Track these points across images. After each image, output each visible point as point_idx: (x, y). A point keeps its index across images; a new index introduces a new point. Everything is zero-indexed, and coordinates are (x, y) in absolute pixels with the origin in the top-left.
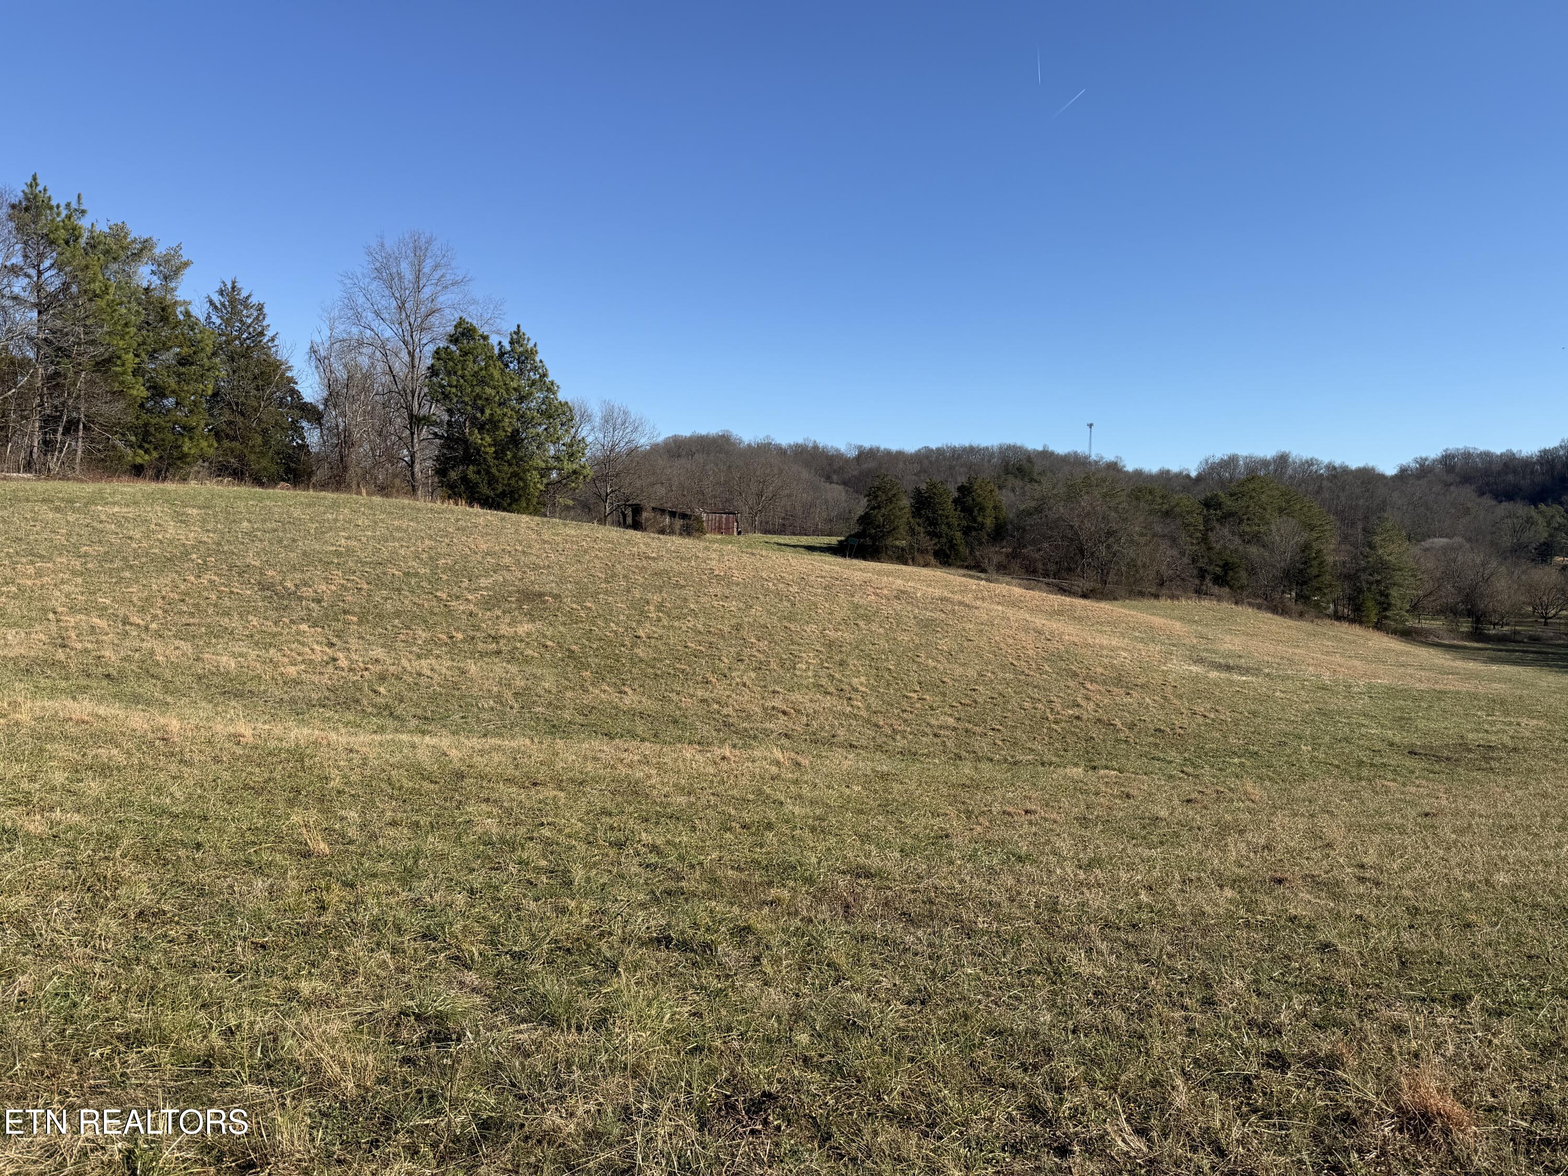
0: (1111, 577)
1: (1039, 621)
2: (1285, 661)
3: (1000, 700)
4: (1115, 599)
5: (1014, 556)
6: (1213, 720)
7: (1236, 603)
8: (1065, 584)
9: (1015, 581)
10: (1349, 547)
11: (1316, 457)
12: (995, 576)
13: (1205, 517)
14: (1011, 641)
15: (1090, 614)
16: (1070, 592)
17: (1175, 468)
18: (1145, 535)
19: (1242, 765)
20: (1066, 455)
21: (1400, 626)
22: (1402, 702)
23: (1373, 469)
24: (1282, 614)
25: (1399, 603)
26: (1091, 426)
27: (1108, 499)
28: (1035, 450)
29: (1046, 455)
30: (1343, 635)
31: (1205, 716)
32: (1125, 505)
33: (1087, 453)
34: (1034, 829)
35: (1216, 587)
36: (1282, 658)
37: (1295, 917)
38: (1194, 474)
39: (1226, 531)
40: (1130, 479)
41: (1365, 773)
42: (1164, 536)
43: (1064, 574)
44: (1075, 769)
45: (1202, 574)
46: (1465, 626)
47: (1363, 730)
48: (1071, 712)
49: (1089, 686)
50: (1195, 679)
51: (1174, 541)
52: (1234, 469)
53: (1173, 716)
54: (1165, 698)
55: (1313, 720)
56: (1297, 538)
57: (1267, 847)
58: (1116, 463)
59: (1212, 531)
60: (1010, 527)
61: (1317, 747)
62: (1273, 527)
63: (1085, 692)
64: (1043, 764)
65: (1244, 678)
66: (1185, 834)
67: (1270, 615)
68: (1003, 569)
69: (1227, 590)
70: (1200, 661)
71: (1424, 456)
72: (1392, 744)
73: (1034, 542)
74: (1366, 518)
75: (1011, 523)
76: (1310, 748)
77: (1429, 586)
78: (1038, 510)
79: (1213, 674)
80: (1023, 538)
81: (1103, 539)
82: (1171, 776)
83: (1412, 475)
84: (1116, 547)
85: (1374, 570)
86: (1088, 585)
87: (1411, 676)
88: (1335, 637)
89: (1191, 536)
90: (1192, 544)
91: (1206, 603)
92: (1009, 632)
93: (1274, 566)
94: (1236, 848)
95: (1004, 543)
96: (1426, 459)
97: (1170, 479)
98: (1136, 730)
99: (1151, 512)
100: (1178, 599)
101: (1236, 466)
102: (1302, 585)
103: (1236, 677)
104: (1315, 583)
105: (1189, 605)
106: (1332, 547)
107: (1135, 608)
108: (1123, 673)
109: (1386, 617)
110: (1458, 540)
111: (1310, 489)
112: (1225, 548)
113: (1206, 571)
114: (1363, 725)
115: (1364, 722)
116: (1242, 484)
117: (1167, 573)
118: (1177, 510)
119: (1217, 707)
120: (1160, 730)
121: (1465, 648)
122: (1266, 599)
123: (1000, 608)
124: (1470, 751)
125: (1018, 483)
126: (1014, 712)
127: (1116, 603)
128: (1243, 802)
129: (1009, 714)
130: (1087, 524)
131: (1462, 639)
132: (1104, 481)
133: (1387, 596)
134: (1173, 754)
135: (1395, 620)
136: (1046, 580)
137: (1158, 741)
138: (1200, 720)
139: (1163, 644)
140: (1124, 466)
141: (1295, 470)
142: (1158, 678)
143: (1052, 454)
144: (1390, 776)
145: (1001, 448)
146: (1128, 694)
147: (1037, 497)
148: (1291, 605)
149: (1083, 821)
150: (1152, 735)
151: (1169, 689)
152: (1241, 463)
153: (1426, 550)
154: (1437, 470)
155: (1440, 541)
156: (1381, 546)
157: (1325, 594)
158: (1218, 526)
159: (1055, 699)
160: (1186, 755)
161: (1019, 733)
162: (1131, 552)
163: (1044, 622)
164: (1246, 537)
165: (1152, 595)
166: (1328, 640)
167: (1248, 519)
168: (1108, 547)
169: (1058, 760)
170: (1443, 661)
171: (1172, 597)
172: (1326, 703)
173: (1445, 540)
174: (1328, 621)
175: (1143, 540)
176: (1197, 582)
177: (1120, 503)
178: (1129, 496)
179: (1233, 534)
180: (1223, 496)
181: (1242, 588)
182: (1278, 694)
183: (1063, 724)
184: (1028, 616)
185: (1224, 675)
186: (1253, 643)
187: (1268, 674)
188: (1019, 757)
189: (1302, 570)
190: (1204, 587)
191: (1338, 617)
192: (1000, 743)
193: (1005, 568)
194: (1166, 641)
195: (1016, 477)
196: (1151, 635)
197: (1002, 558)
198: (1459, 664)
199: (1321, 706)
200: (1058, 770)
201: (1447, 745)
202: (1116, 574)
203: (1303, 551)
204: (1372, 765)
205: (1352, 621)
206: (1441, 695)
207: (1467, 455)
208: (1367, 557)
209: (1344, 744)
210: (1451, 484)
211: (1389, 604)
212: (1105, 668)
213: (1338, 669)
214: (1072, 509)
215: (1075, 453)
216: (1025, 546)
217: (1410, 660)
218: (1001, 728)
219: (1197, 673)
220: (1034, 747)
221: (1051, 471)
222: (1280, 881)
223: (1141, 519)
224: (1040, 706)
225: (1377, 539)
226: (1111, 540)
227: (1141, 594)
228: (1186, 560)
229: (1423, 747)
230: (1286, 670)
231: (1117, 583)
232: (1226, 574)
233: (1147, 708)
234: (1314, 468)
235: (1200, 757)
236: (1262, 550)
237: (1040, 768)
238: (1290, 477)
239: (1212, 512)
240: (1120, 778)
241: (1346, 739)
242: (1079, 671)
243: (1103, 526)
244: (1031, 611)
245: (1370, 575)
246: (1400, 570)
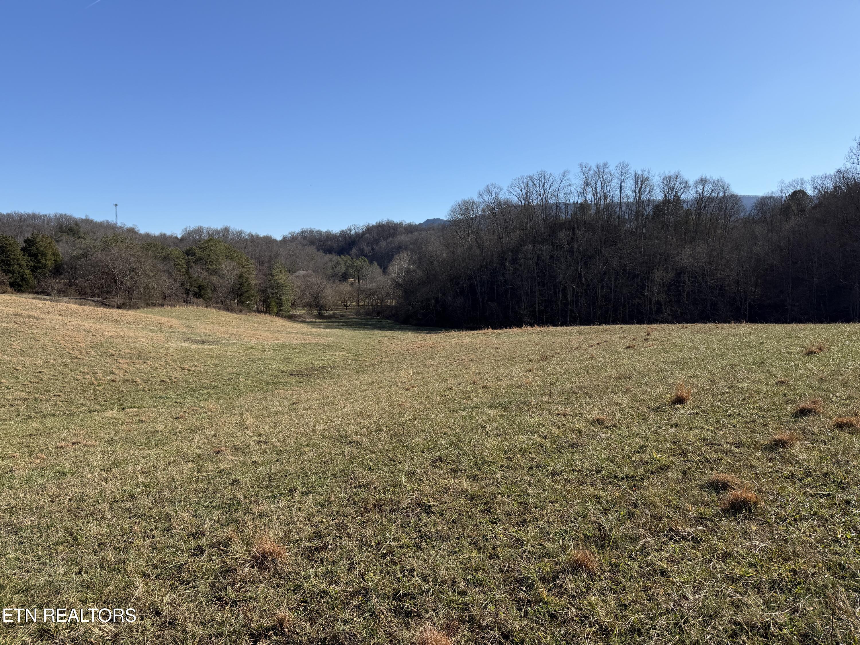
0: (135, 295)
1: (87, 324)
2: (233, 336)
3: (60, 376)
4: (138, 308)
5: (70, 284)
6: (193, 371)
7: (207, 307)
8: (106, 301)
9: (71, 301)
10: (262, 276)
11: (243, 229)
12: (57, 298)
13: (186, 260)
14: (67, 338)
15: (122, 318)
16: (109, 306)
17: (168, 233)
18: (154, 271)
19: (209, 393)
20: (101, 223)
21: (287, 314)
22: (288, 351)
23: (271, 237)
24: (231, 311)
25: (286, 303)
26: (116, 205)
27: (129, 250)
28: (80, 219)
29: (87, 221)
30: (262, 320)
31: (189, 370)
32: (139, 253)
33: (115, 221)
34: (77, 453)
35: (196, 299)
36: (232, 334)
37: (223, 470)
38: (179, 236)
39: (198, 268)
40: (143, 238)
41: (270, 388)
42: (164, 271)
43: (105, 295)
44: (111, 412)
45: (187, 292)
46: (315, 313)
47: (270, 367)
48: (108, 378)
49: (121, 361)
50: (184, 350)
51: (170, 274)
52: (201, 234)
53: (171, 372)
54: (166, 362)
55: (246, 365)
56: (236, 272)
57: (215, 436)
58: (133, 229)
59: (191, 268)
60: (65, 266)
61: (247, 378)
62: (223, 266)
63: (118, 364)
64: (90, 412)
65: (211, 347)
66: (171, 436)
67: (225, 312)
68: (62, 293)
69: (202, 300)
70: (187, 340)
71: (293, 231)
72: (282, 372)
73: (83, 276)
74: (269, 261)
75: (66, 264)
76: (244, 379)
77: (299, 294)
78: (84, 255)
79: (195, 347)
80: (75, 273)
81: (128, 273)
82: (169, 406)
83: (289, 240)
84: (136, 278)
85: (274, 287)
86: (119, 301)
87: (293, 338)
88: (258, 321)
89: (179, 271)
90: (181, 275)
91: (190, 308)
92: (65, 332)
93: (225, 287)
94: (198, 438)
95: (62, 276)
96: (294, 233)
97: (166, 239)
98: (149, 382)
99: (156, 258)
100: (175, 306)
101: (202, 233)
102: (240, 296)
103: (207, 347)
104: (246, 295)
105: (181, 309)
106: (254, 276)
107: (150, 313)
108: (142, 351)
109: (281, 310)
110: (310, 272)
111: (241, 246)
112: (199, 277)
113: (189, 290)
114: (270, 364)
115: (270, 362)
116: (206, 242)
117: (168, 292)
118: (170, 256)
119: (196, 364)
120: (163, 381)
121: (316, 322)
122: (222, 304)
123: (60, 318)
124: (316, 370)
125: (70, 238)
126: (69, 383)
127: (138, 310)
128: (206, 413)
129: (66, 385)
130: (117, 264)
131: (314, 318)
132: (126, 239)
133: (281, 300)
134: (171, 394)
135: (285, 311)
136: (93, 299)
137: (162, 387)
138: (186, 372)
139: (166, 332)
140: (139, 231)
141: (233, 236)
142: (163, 352)
143: (92, 221)
144: (281, 387)
145: (56, 215)
146: (145, 363)
147: (83, 247)
148: (235, 306)
149: (110, 442)
150: (159, 385)
151: (169, 358)
152: (205, 231)
153: (296, 277)
154: (299, 238)
155: (302, 273)
156: (276, 275)
157: (252, 300)
158: (194, 265)
159: (98, 371)
160: (178, 393)
161: (73, 396)
162: (145, 281)
163: (91, 325)
164: (210, 271)
165: (160, 305)
166: (254, 323)
167: (210, 262)
168: (132, 278)
169: (100, 408)
170: (306, 329)
171: (172, 305)
172: (252, 355)
173: (304, 272)
174: (254, 314)
175: (152, 274)
176: (185, 296)
177: (137, 252)
178: (141, 248)
179: (203, 269)
180: (195, 248)
181: (209, 299)
182: (228, 353)
183: (104, 386)
184: (80, 322)
185: (200, 346)
186: (217, 327)
187: (224, 343)
188: (73, 410)
189: (239, 288)
190: (189, 299)
191: (259, 311)
192: (60, 403)
193: (64, 292)
194: (169, 331)
195: (68, 235)
196: (160, 328)
197: (62, 286)
198: (314, 330)
199: (250, 357)
200: (100, 414)
201: (306, 369)
202: (138, 294)
203: (239, 278)
204: (273, 383)
205: (265, 313)
206: (304, 345)
207: (311, 232)
208: (270, 281)
209: (261, 375)
210: (306, 245)
211: (282, 304)
212: (131, 349)
213: (260, 337)
214: (106, 255)
215: (107, 221)
216: (77, 279)
217: (293, 330)
218: (60, 394)
219: (185, 347)
220: (84, 402)
221: (92, 232)
222: (218, 452)
223: (150, 261)
224: (88, 376)
225: (274, 272)
226: (133, 273)
227: (154, 305)
228: (178, 284)
229: (297, 371)
230: (233, 340)
231: (138, 299)
232: (200, 291)
233: (156, 369)
234: (243, 235)
235: (186, 393)
236: (218, 278)
237: (88, 415)
238: (231, 239)
239: (190, 257)
240: (139, 412)
241: (262, 372)
242: (114, 353)
243: (127, 265)
244: (83, 318)
245: (272, 289)
246: (286, 287)
